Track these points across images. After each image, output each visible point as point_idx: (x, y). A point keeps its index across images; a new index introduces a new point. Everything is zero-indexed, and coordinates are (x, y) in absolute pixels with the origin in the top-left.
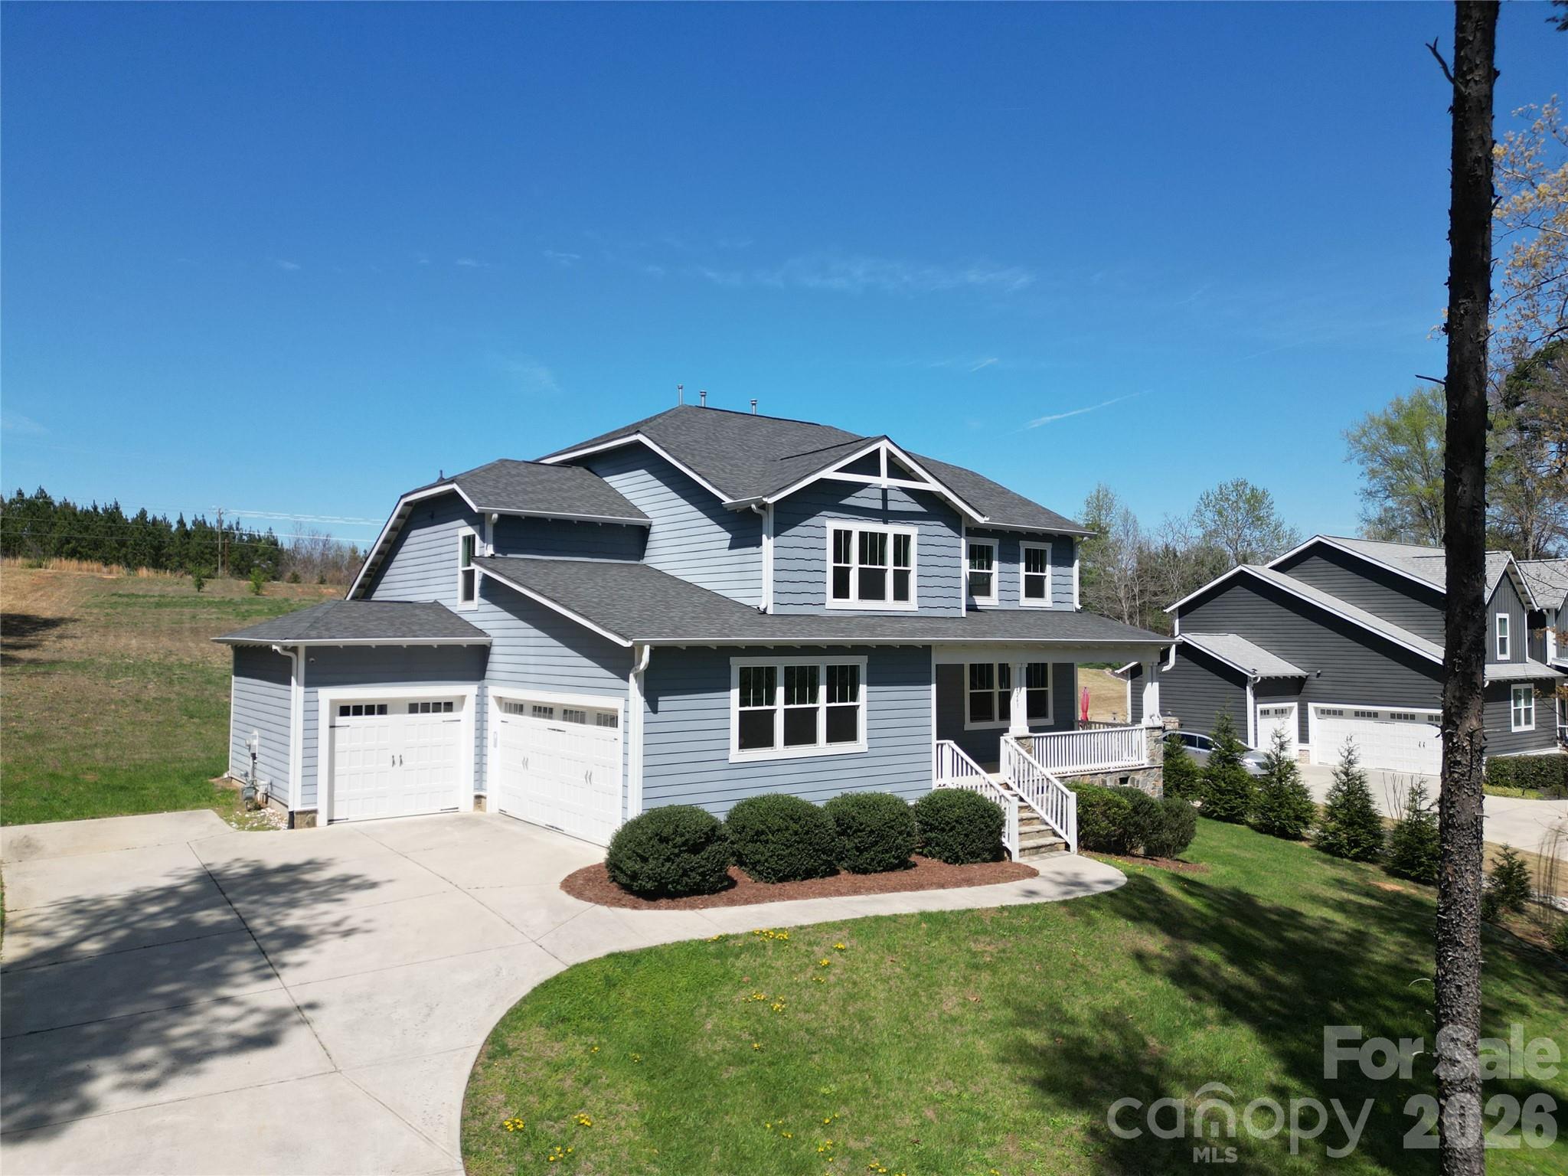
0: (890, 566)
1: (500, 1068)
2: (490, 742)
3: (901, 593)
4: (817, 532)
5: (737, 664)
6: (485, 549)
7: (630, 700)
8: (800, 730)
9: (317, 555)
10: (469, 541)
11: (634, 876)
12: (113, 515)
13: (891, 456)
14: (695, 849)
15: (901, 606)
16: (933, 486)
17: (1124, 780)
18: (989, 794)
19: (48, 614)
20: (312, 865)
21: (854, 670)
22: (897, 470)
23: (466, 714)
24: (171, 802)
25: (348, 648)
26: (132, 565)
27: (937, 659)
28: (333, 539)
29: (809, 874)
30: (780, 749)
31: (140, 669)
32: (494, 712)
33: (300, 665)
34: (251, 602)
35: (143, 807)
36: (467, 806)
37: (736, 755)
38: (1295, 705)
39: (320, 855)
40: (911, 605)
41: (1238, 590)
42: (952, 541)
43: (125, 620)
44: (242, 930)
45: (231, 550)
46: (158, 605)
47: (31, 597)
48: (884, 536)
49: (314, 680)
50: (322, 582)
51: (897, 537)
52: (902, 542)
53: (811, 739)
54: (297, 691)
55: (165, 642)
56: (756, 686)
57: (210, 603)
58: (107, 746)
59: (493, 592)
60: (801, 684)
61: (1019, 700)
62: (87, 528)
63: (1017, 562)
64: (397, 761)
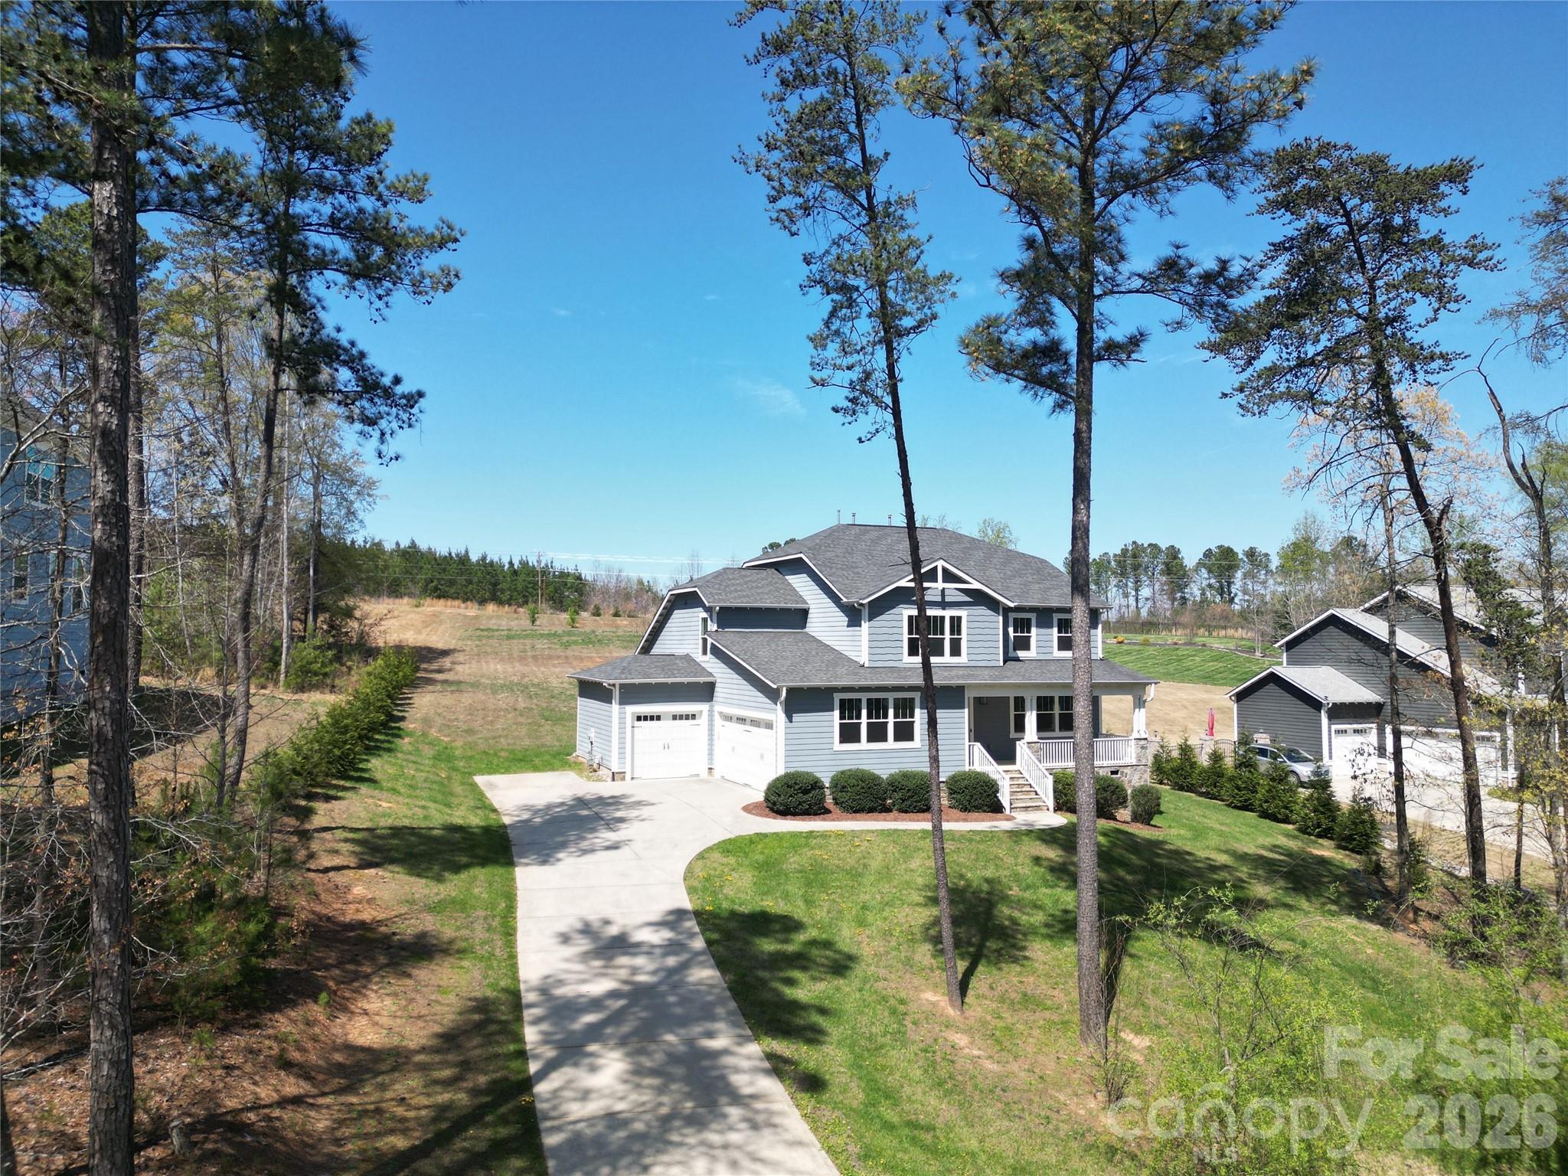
0: (947, 636)
1: (700, 863)
2: (715, 737)
3: (956, 651)
4: (898, 618)
5: (837, 697)
6: (713, 627)
7: (778, 715)
8: (877, 734)
9: (612, 585)
10: (705, 620)
11: (774, 804)
12: (463, 560)
13: (945, 570)
14: (806, 792)
15: (955, 660)
16: (976, 585)
17: (1113, 773)
18: (993, 776)
19: (441, 645)
20: (624, 796)
21: (912, 700)
22: (949, 577)
23: (703, 720)
24: (547, 766)
25: (641, 685)
26: (482, 602)
27: (969, 695)
28: (624, 574)
29: (871, 810)
30: (864, 744)
31: (509, 687)
32: (718, 721)
33: (616, 694)
34: (569, 634)
35: (536, 769)
36: (704, 773)
37: (838, 746)
38: (1374, 726)
39: (628, 792)
40: (963, 659)
41: (1332, 629)
42: (993, 619)
43: (489, 650)
44: (598, 817)
45: (548, 584)
46: (509, 637)
47: (425, 632)
48: (943, 618)
49: (624, 701)
50: (616, 615)
51: (952, 618)
52: (956, 623)
53: (884, 739)
54: (615, 707)
55: (518, 666)
56: (849, 708)
57: (542, 635)
58: (506, 737)
59: (717, 652)
60: (877, 708)
61: (1031, 719)
62: (444, 570)
63: (1051, 627)
64: (666, 747)
